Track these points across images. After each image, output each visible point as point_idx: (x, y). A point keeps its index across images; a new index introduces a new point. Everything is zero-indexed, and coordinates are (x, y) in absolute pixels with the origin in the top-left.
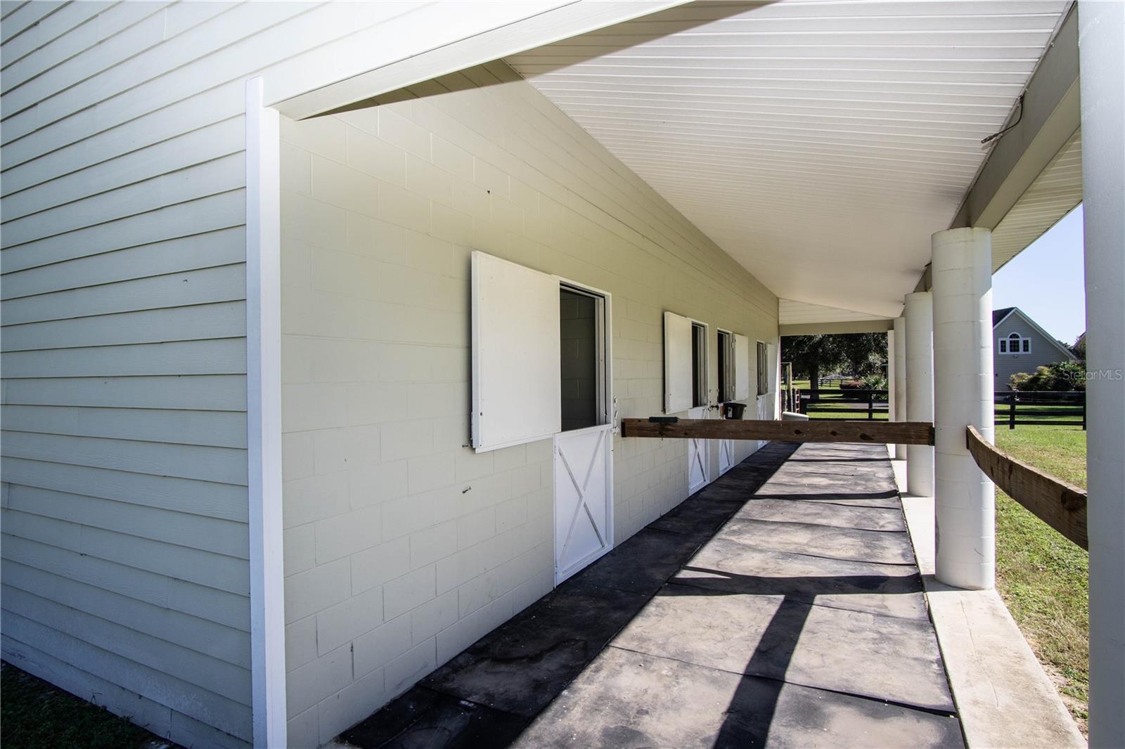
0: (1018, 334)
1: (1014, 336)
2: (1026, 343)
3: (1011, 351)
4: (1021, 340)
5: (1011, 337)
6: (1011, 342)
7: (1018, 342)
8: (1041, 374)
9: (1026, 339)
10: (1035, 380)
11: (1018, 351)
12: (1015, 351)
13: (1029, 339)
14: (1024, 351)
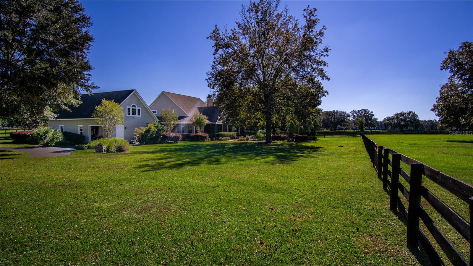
0: (136, 105)
1: (134, 106)
2: (139, 110)
3: (132, 114)
4: (137, 108)
5: (132, 107)
6: (132, 109)
7: (135, 109)
8: (150, 128)
9: (139, 108)
10: (148, 131)
11: (135, 115)
12: (134, 115)
13: (140, 108)
14: (138, 115)
